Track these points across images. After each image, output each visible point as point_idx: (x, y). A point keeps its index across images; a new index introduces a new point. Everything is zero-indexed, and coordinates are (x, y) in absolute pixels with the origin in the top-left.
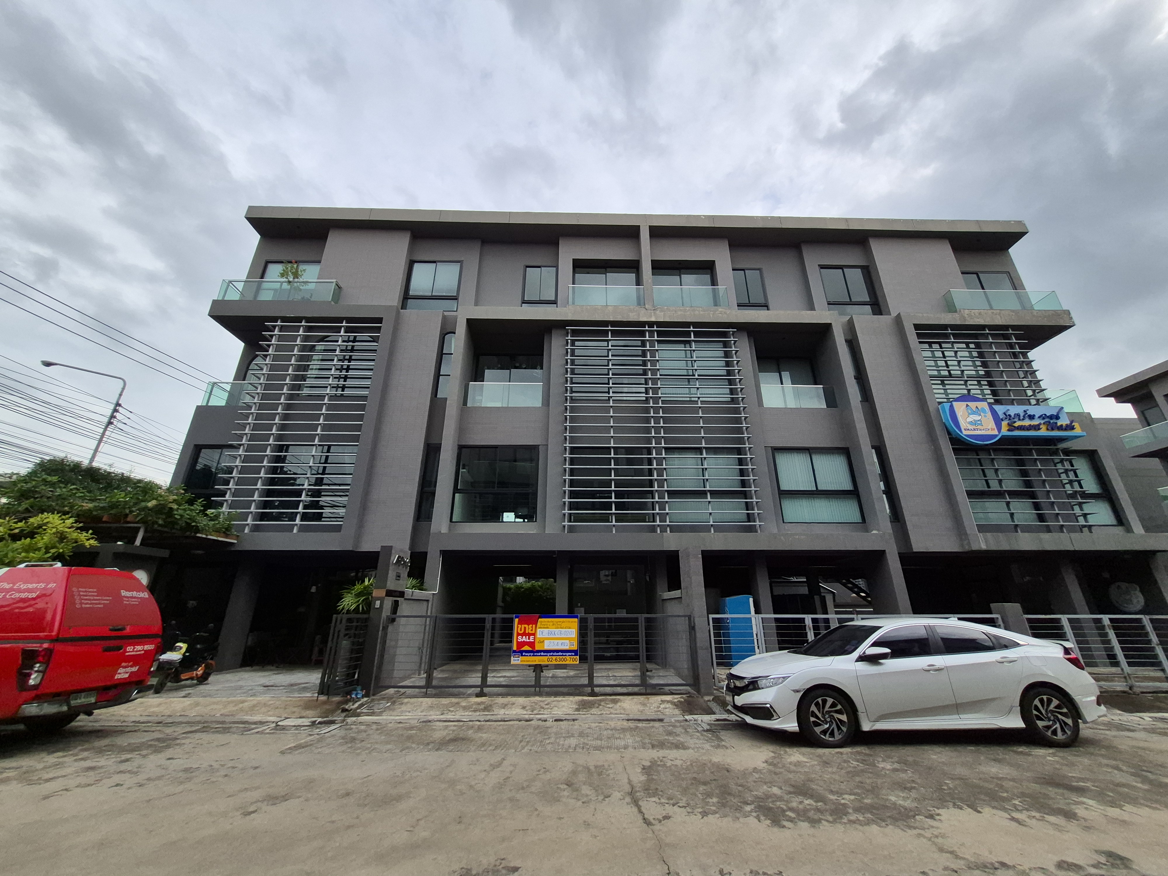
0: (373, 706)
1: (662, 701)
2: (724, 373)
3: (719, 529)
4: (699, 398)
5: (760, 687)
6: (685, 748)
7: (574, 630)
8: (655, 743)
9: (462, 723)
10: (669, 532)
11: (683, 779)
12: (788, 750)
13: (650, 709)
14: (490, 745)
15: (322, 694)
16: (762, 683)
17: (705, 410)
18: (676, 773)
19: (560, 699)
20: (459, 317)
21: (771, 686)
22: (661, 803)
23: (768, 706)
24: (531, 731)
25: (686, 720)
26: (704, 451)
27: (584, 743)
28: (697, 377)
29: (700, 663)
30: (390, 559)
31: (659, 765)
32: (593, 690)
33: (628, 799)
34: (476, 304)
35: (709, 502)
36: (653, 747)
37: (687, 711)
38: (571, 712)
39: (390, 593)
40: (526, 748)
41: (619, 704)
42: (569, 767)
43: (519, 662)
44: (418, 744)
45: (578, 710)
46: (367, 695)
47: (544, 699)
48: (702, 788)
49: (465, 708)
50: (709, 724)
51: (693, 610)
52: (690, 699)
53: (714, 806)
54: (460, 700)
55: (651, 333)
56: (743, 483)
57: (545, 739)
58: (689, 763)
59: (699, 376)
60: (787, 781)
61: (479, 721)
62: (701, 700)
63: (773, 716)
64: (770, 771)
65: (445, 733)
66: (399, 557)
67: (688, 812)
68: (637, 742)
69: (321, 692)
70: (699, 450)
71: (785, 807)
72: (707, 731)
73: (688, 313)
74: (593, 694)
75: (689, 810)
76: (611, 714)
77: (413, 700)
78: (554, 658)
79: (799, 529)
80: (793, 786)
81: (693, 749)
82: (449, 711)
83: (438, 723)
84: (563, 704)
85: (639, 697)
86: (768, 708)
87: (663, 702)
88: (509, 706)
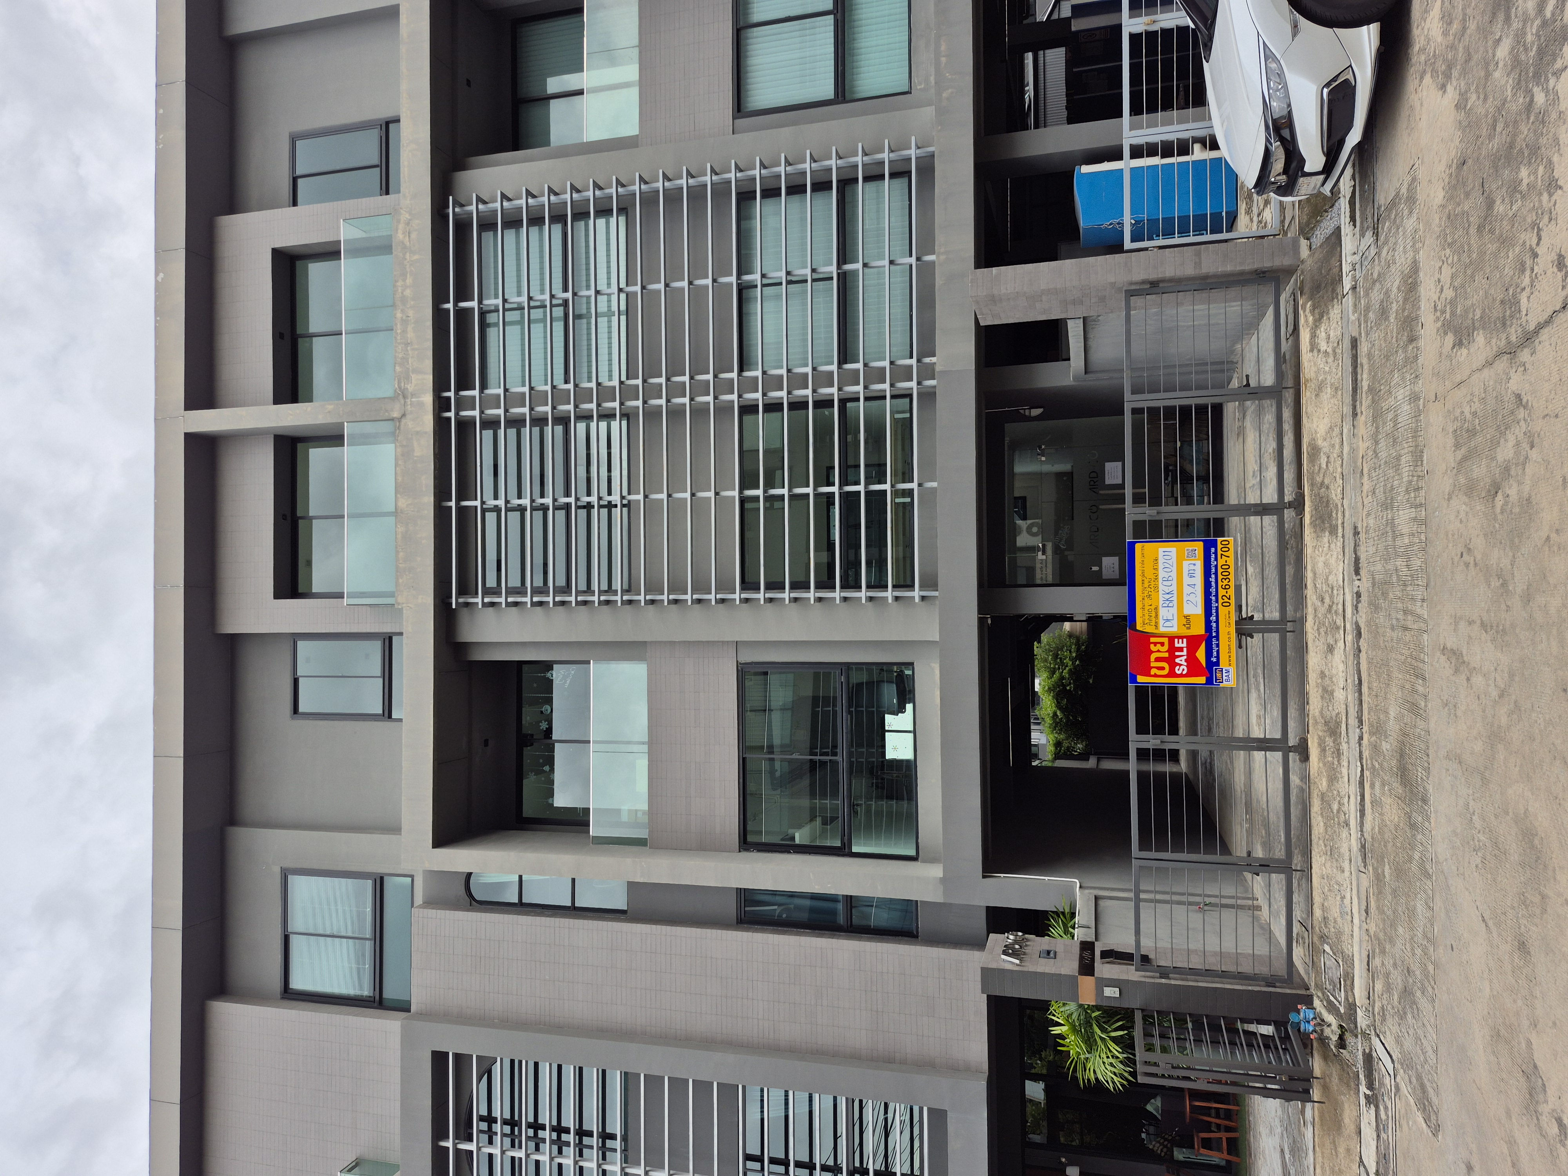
0: (1332, 982)
1: (1312, 350)
2: (557, 229)
3: (927, 243)
4: (620, 290)
5: (1285, 113)
6: (1415, 268)
7: (1161, 550)
8: (1405, 338)
9: (1367, 773)
10: (934, 359)
11: (1482, 253)
12: (1416, 48)
13: (1330, 372)
14: (1414, 691)
15: (1307, 1091)
16: (1278, 107)
17: (649, 275)
18: (1469, 272)
19: (1309, 575)
20: (428, 866)
21: (1286, 87)
22: (1532, 281)
23: (1326, 91)
24: (1381, 619)
25: (1354, 288)
26: (747, 278)
27: (1407, 491)
28: (569, 295)
29: (1229, 268)
30: (1012, 971)
31: (1453, 314)
32: (1290, 505)
33: (1525, 355)
34: (394, 829)
35: (865, 265)
36: (1412, 339)
37: (1334, 290)
38: (1340, 544)
39: (1087, 968)
40: (1419, 611)
41: (1320, 442)
42: (1459, 504)
43: (1232, 670)
44: (1413, 848)
45: (1333, 531)
46: (1308, 1001)
47: (1310, 610)
48: (1500, 208)
49: (1333, 779)
50: (1362, 235)
51: (1113, 284)
52: (1306, 290)
53: (1535, 173)
54: (1315, 794)
55: (462, 404)
56: (821, 186)
57: (1399, 580)
58: (1448, 251)
59: (565, 290)
60: (1484, 32)
61: (1361, 738)
62: (1309, 264)
63: (1346, 81)
64: (1464, 73)
65: (1387, 801)
66: (1005, 953)
67: (1550, 220)
68: (1403, 379)
69: (1305, 1095)
70: (744, 290)
71: (1538, 22)
72: (1376, 234)
73: (411, 313)
74: (1298, 504)
75: (1546, 219)
76: (1341, 455)
77: (1317, 899)
78: (1221, 592)
79: (924, 58)
80: (1494, 14)
81: (1417, 251)
82: (1338, 811)
83: (1368, 826)
84: (1321, 565)
85: (1304, 401)
86: (1329, 93)
87: (1313, 347)
88: (1327, 681)
